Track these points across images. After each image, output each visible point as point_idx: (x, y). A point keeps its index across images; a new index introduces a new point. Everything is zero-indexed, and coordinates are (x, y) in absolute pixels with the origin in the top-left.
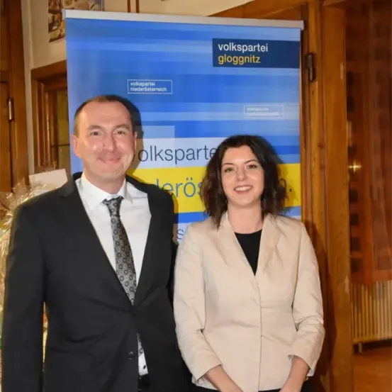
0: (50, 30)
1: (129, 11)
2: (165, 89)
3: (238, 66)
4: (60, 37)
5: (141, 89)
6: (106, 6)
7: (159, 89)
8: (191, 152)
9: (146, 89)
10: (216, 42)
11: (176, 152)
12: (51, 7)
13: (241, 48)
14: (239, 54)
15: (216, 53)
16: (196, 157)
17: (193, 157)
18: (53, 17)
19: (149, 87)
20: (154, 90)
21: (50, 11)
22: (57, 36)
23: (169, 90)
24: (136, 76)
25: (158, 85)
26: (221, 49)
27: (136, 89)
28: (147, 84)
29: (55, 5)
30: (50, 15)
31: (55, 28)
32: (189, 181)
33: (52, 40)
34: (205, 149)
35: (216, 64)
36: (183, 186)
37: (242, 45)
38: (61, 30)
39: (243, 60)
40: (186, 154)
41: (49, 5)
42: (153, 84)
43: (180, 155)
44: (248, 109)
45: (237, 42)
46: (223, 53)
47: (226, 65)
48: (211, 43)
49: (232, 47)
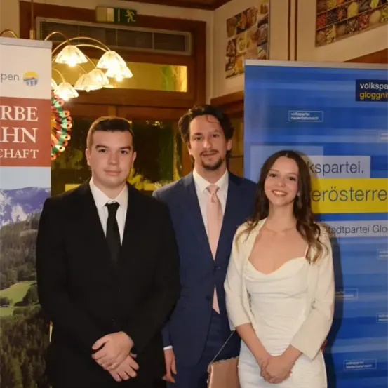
0: (227, 69)
1: (289, 59)
2: (317, 118)
3: (376, 100)
4: (234, 74)
5: (299, 118)
6: (271, 56)
7: (313, 118)
8: (335, 167)
9: (303, 118)
10: (359, 82)
11: (324, 166)
12: (228, 52)
13: (379, 87)
14: (376, 91)
15: (359, 90)
16: (339, 171)
17: (337, 171)
18: (230, 60)
19: (305, 116)
20: (308, 118)
21: (228, 55)
22: (231, 74)
23: (320, 119)
24: (296, 108)
25: (312, 115)
26: (362, 87)
27: (295, 118)
28: (303, 114)
29: (232, 50)
30: (227, 58)
31: (230, 67)
32: (333, 189)
33: (228, 77)
34: (347, 165)
35: (358, 99)
36: (328, 193)
37: (379, 84)
38: (235, 70)
39: (380, 96)
40: (331, 168)
41: (227, 50)
42: (308, 114)
43: (327, 168)
44: (382, 134)
45: (375, 82)
46: (364, 90)
47: (366, 99)
48: (355, 82)
49: (372, 86)
